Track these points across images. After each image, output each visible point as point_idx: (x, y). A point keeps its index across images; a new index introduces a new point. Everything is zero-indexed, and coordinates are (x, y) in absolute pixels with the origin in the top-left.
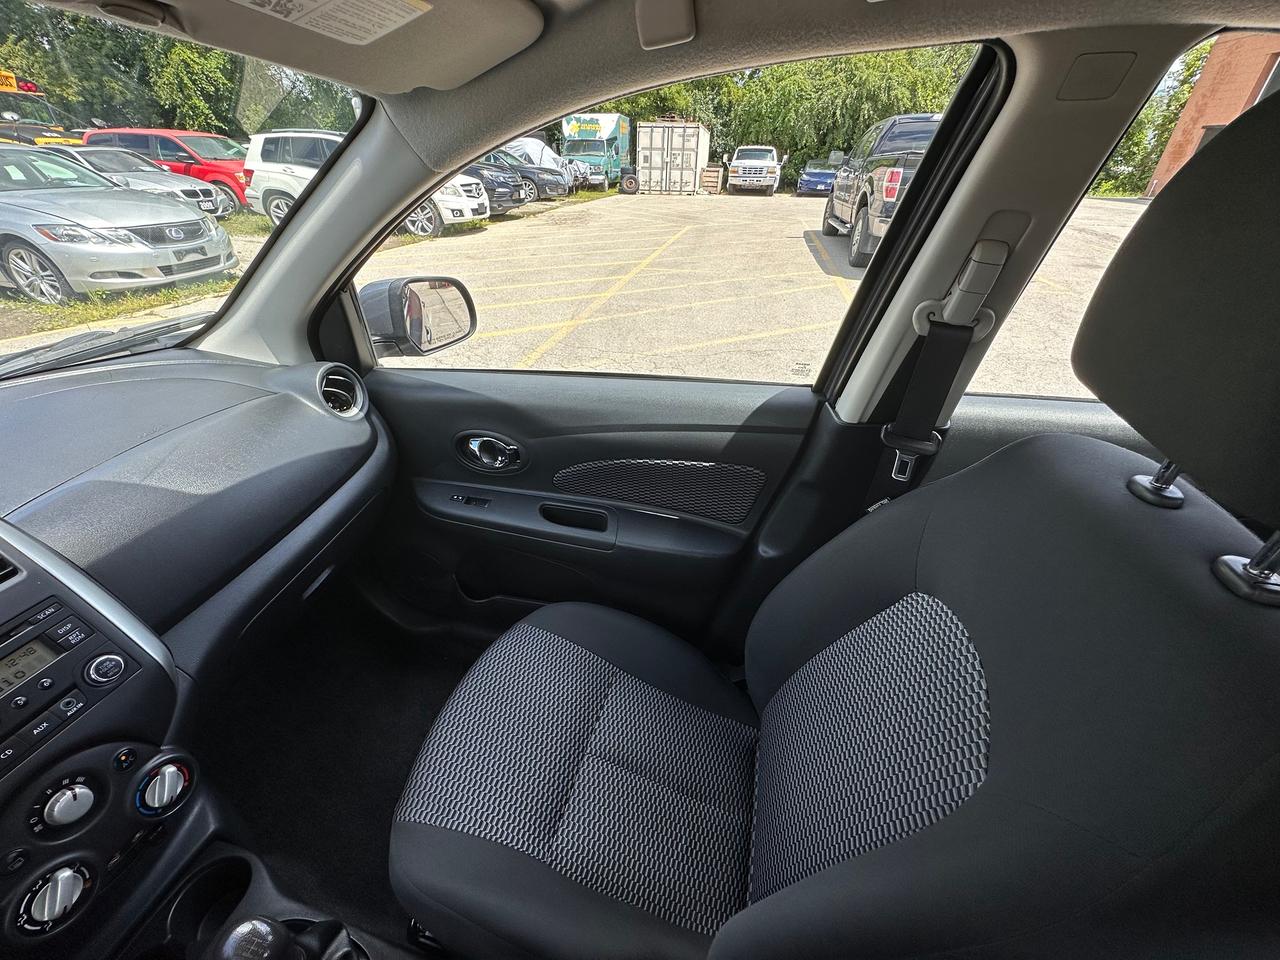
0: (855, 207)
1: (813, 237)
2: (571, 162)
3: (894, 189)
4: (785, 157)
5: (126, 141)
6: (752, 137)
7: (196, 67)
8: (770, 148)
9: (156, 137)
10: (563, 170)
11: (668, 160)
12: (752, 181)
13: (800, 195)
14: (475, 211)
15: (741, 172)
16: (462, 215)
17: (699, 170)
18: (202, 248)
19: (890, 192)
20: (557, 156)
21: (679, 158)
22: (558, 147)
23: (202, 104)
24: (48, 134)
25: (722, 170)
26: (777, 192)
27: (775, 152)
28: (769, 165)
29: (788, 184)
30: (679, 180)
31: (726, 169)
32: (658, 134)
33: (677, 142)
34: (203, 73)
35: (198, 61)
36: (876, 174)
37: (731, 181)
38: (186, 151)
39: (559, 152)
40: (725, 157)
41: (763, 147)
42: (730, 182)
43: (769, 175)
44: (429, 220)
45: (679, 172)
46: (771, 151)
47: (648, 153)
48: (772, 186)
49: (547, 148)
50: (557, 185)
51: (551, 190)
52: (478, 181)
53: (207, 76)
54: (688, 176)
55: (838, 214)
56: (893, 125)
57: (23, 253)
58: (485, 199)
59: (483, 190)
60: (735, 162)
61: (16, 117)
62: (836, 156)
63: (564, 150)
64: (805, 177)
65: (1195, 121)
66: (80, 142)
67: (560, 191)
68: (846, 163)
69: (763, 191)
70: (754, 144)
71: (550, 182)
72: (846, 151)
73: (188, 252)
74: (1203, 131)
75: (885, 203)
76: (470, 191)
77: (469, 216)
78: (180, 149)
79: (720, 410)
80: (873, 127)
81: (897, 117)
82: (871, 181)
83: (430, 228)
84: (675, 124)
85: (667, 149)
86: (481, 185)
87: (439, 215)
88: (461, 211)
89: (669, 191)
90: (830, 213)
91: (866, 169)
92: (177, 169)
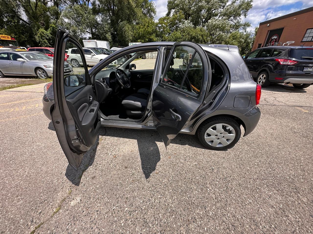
7: (45, 33)
18: (69, 69)
23: (46, 41)
24: (18, 49)
30: (155, 56)
38: (51, 52)
53: (47, 35)
57: (40, 70)
61: (12, 45)
65: (257, 43)
73: (67, 69)
74: (258, 45)
78: (50, 51)
89: (153, 58)
90: (184, 62)
92: (49, 55)
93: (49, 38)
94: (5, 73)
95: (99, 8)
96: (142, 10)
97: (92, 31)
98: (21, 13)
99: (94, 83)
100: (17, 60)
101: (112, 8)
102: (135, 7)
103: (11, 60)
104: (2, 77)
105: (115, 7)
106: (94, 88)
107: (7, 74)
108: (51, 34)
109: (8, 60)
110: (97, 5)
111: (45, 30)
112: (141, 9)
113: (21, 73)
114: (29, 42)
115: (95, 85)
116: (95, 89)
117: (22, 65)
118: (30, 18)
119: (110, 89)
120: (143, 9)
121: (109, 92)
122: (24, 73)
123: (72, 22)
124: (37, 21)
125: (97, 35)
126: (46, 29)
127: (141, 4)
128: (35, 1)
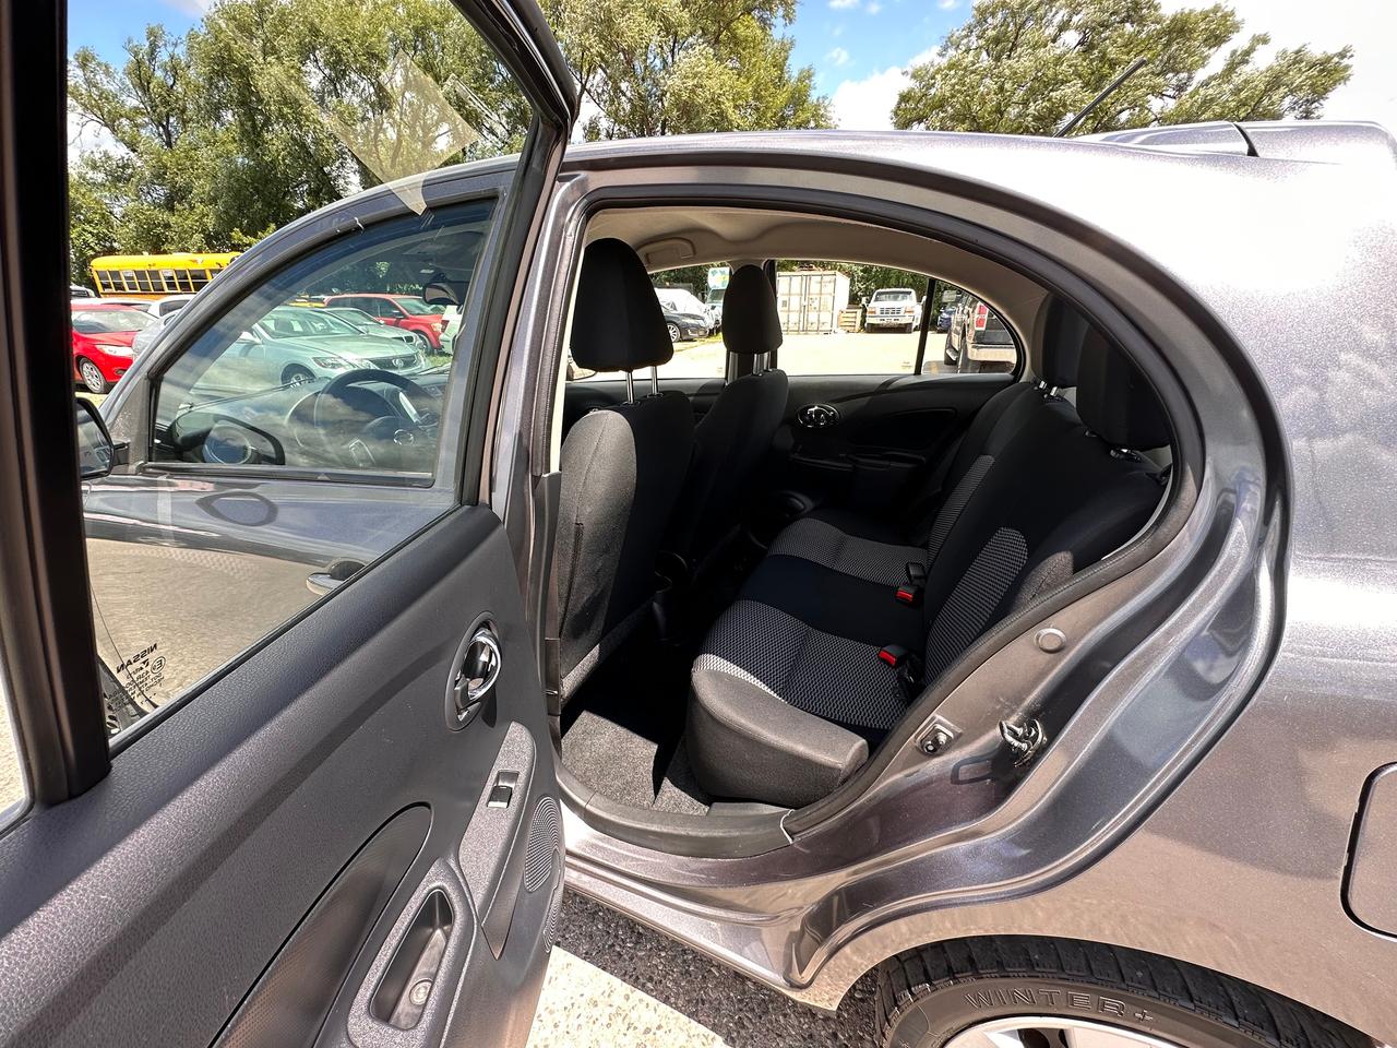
0: (960, 337)
2: (714, 307)
3: (983, 320)
4: (925, 298)
5: (355, 303)
6: (893, 281)
8: (909, 290)
9: (377, 299)
10: (705, 315)
11: (806, 303)
12: (890, 320)
15: (878, 313)
17: (836, 313)
19: (979, 323)
20: (701, 304)
21: (817, 301)
22: (703, 297)
25: (861, 311)
27: (913, 292)
28: (908, 306)
30: (816, 321)
31: (865, 311)
32: (796, 281)
33: (815, 288)
37: (870, 320)
38: (400, 310)
39: (703, 301)
40: (864, 299)
41: (902, 290)
42: (868, 321)
43: (907, 314)
45: (816, 314)
46: (910, 293)
47: (786, 298)
48: (913, 324)
49: (693, 298)
50: (698, 327)
51: (692, 332)
54: (825, 317)
55: (953, 344)
57: (300, 375)
60: (873, 304)
63: (708, 297)
64: (942, 315)
66: (322, 305)
67: (701, 333)
69: (901, 329)
70: (895, 287)
71: (693, 325)
75: (977, 332)
82: (968, 315)
84: (812, 273)
85: (805, 293)
89: (806, 331)
90: (950, 346)
127: (775, 114)
128: (395, 137)
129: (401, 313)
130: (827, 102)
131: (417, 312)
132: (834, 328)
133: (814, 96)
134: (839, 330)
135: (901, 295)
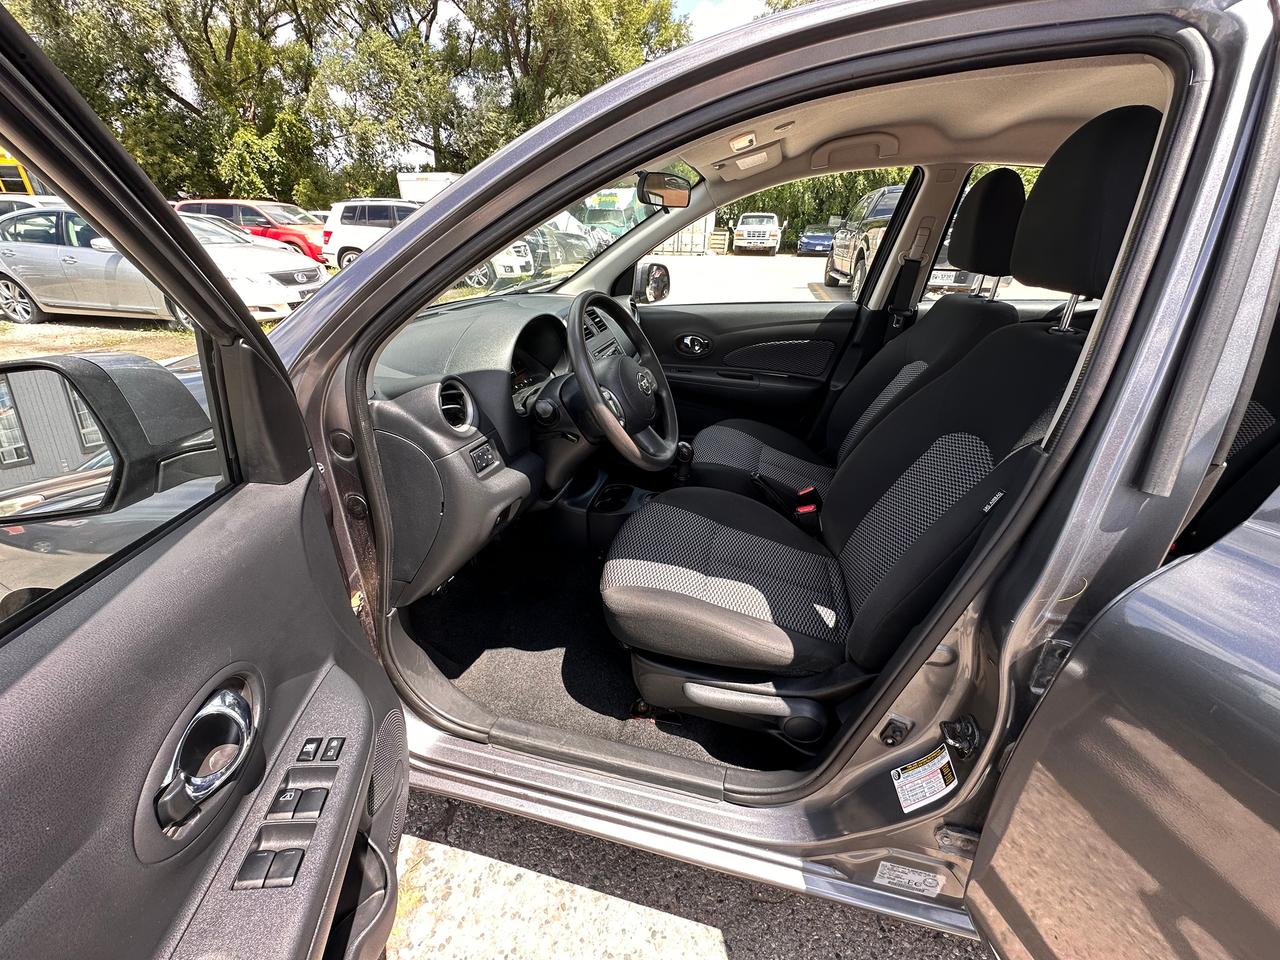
0: (854, 260)
1: (817, 288)
2: (593, 229)
4: (786, 223)
6: (756, 205)
7: (255, 147)
8: (772, 214)
9: (240, 206)
10: (587, 236)
12: (756, 243)
13: (799, 255)
14: (524, 268)
15: (746, 236)
16: (512, 271)
17: (708, 235)
20: (580, 224)
22: (581, 216)
23: (259, 182)
25: (728, 233)
26: (779, 253)
27: (776, 218)
28: (771, 230)
29: (788, 247)
30: (689, 243)
31: (731, 232)
34: (260, 152)
35: (256, 141)
36: (871, 233)
37: (737, 243)
38: (266, 218)
39: (582, 221)
40: (731, 223)
41: (766, 214)
42: (735, 244)
43: (771, 238)
44: (485, 275)
45: (689, 237)
46: (772, 218)
48: (774, 247)
49: (572, 217)
50: (583, 249)
51: (577, 253)
52: (525, 244)
53: (264, 155)
54: (698, 239)
55: (838, 267)
56: (883, 194)
58: (530, 258)
59: (529, 251)
60: (739, 227)
62: (834, 221)
63: (586, 218)
64: (805, 240)
68: (844, 225)
69: (766, 252)
70: (757, 211)
71: (578, 246)
72: (843, 217)
76: (519, 252)
77: (517, 273)
78: (259, 215)
79: (814, 314)
80: (866, 196)
81: (886, 188)
82: (866, 239)
83: (484, 281)
86: (528, 247)
87: (494, 271)
88: (511, 267)
89: (680, 252)
90: (831, 267)
91: (860, 230)
92: (255, 233)
93: (271, 166)
94: (47, 305)
95: (470, 50)
96: (645, 53)
97: (436, 137)
98: (174, 71)
99: (355, 425)
100: (90, 246)
101: (522, 45)
102: (617, 42)
103: (71, 244)
104: (32, 322)
105: (532, 43)
106: (354, 477)
107: (54, 306)
108: (278, 150)
109: (58, 244)
110: (464, 37)
111: (255, 137)
112: (637, 52)
113: (108, 306)
114: (195, 180)
115: (371, 446)
116: (365, 489)
117: (112, 266)
118: (204, 89)
119: (508, 480)
120: (646, 50)
121: (498, 509)
122: (121, 306)
123: (363, 103)
124: (230, 102)
125: (457, 155)
126: (263, 132)
127: (638, 30)
128: (227, 25)
129: (269, 223)
130: (688, 22)
131: (287, 221)
132: (706, 250)
133: (676, 15)
134: (710, 252)
135: (766, 220)
